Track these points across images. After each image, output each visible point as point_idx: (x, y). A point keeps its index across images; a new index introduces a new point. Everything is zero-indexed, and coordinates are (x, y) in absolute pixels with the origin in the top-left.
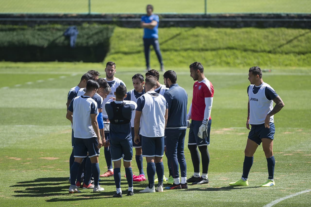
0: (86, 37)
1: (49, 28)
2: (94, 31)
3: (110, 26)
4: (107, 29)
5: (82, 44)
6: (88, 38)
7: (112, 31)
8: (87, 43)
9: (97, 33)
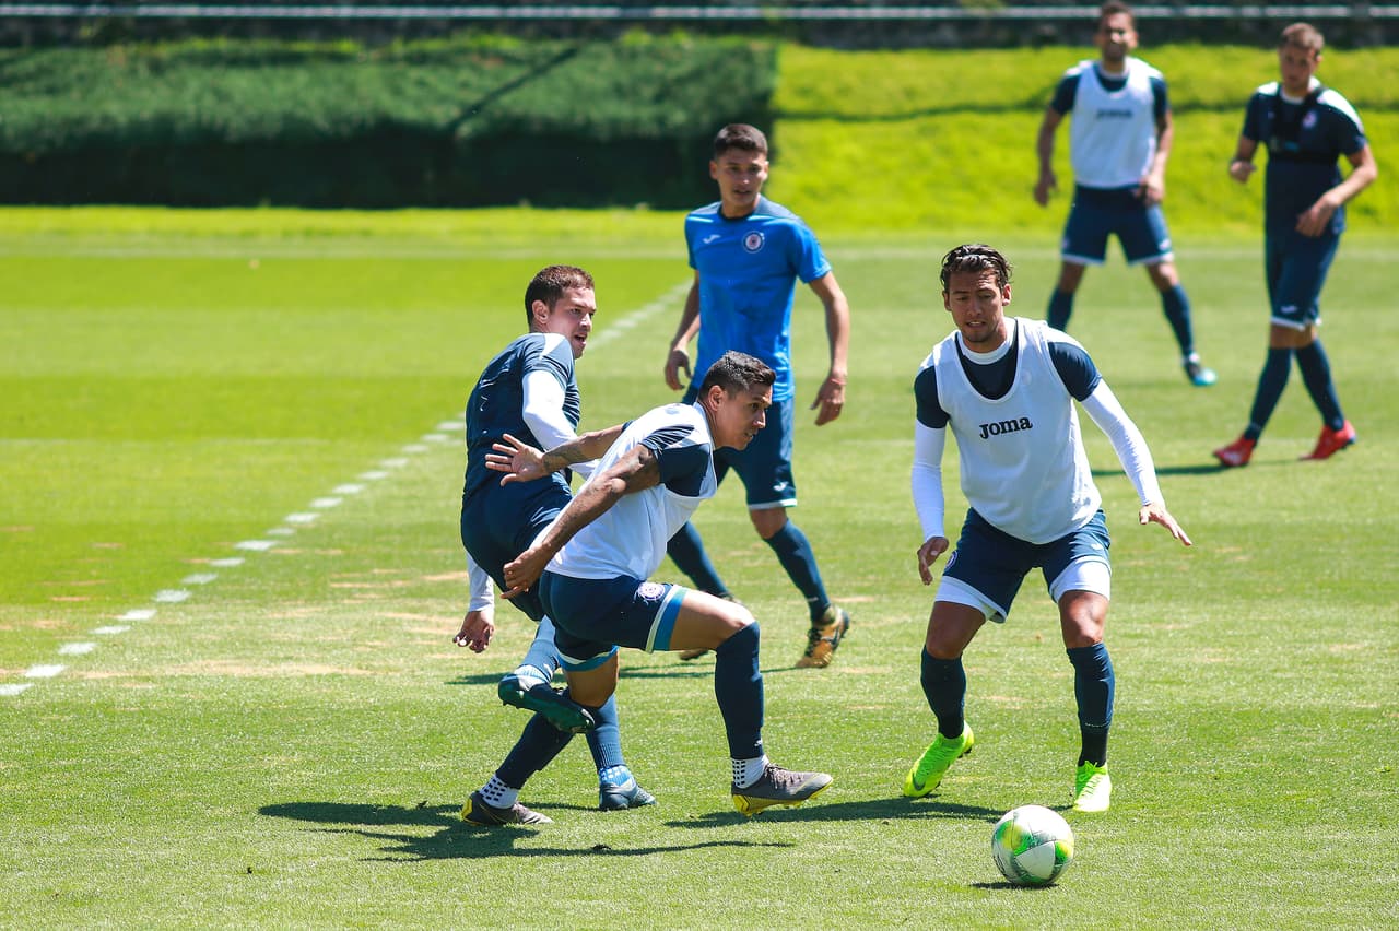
0: (648, 91)
1: (463, 51)
2: (684, 68)
3: (759, 45)
4: (748, 57)
5: (636, 122)
6: (659, 98)
7: (772, 65)
8: (661, 121)
9: (696, 75)
